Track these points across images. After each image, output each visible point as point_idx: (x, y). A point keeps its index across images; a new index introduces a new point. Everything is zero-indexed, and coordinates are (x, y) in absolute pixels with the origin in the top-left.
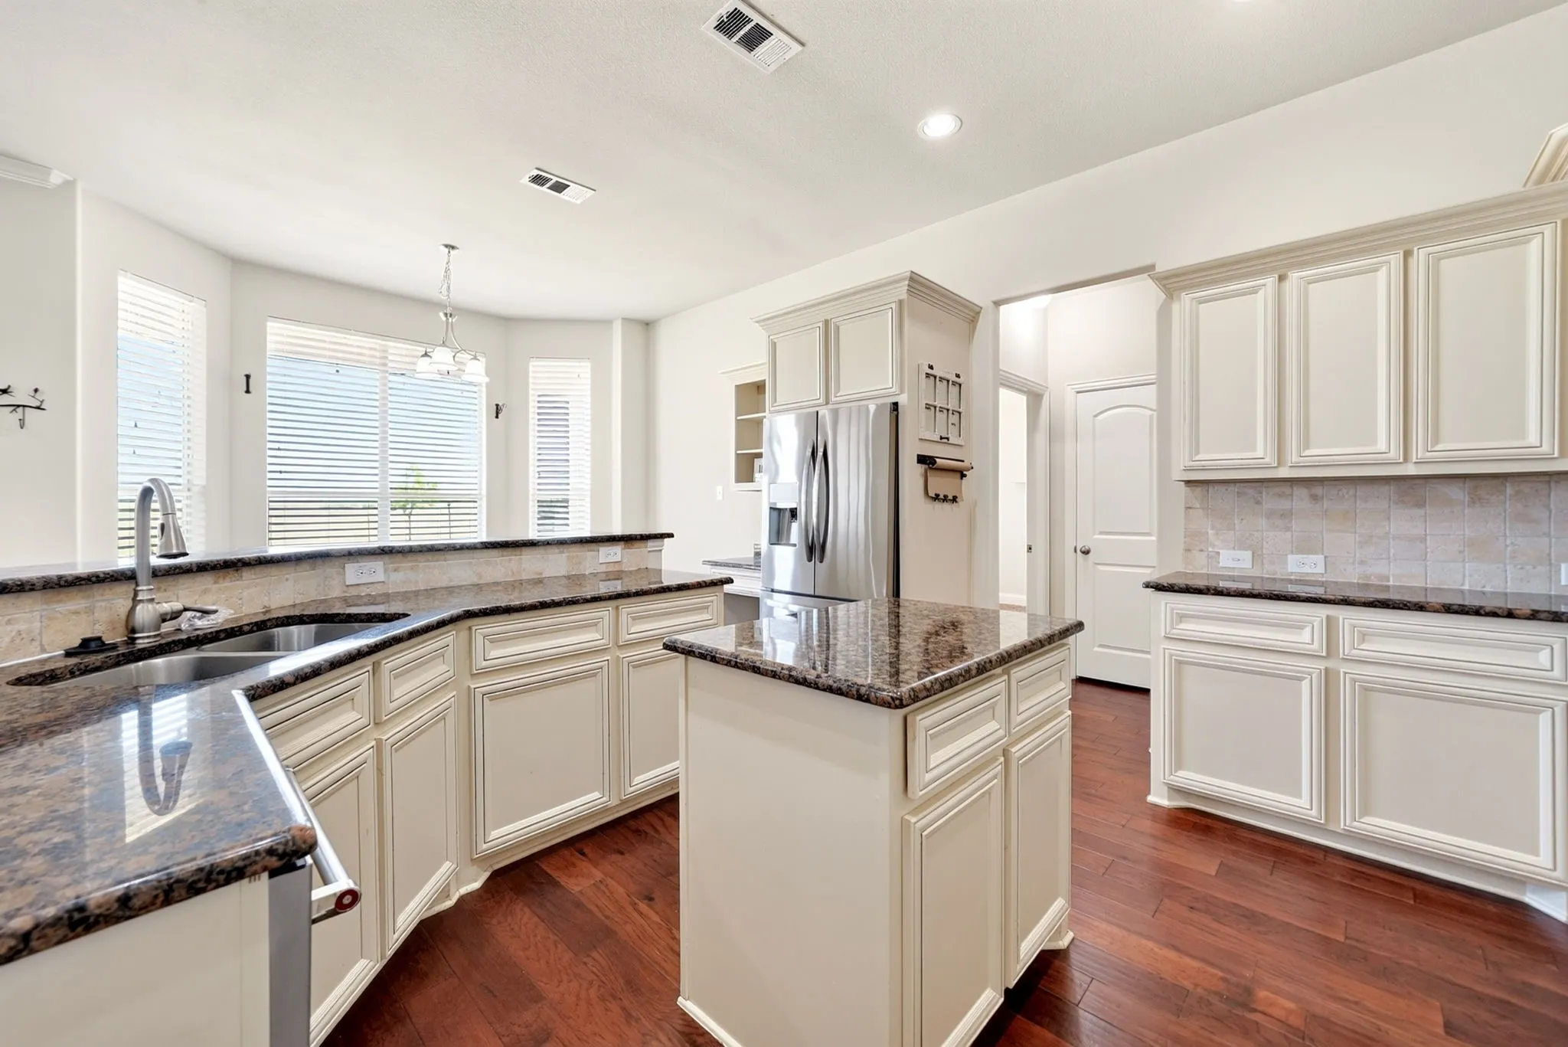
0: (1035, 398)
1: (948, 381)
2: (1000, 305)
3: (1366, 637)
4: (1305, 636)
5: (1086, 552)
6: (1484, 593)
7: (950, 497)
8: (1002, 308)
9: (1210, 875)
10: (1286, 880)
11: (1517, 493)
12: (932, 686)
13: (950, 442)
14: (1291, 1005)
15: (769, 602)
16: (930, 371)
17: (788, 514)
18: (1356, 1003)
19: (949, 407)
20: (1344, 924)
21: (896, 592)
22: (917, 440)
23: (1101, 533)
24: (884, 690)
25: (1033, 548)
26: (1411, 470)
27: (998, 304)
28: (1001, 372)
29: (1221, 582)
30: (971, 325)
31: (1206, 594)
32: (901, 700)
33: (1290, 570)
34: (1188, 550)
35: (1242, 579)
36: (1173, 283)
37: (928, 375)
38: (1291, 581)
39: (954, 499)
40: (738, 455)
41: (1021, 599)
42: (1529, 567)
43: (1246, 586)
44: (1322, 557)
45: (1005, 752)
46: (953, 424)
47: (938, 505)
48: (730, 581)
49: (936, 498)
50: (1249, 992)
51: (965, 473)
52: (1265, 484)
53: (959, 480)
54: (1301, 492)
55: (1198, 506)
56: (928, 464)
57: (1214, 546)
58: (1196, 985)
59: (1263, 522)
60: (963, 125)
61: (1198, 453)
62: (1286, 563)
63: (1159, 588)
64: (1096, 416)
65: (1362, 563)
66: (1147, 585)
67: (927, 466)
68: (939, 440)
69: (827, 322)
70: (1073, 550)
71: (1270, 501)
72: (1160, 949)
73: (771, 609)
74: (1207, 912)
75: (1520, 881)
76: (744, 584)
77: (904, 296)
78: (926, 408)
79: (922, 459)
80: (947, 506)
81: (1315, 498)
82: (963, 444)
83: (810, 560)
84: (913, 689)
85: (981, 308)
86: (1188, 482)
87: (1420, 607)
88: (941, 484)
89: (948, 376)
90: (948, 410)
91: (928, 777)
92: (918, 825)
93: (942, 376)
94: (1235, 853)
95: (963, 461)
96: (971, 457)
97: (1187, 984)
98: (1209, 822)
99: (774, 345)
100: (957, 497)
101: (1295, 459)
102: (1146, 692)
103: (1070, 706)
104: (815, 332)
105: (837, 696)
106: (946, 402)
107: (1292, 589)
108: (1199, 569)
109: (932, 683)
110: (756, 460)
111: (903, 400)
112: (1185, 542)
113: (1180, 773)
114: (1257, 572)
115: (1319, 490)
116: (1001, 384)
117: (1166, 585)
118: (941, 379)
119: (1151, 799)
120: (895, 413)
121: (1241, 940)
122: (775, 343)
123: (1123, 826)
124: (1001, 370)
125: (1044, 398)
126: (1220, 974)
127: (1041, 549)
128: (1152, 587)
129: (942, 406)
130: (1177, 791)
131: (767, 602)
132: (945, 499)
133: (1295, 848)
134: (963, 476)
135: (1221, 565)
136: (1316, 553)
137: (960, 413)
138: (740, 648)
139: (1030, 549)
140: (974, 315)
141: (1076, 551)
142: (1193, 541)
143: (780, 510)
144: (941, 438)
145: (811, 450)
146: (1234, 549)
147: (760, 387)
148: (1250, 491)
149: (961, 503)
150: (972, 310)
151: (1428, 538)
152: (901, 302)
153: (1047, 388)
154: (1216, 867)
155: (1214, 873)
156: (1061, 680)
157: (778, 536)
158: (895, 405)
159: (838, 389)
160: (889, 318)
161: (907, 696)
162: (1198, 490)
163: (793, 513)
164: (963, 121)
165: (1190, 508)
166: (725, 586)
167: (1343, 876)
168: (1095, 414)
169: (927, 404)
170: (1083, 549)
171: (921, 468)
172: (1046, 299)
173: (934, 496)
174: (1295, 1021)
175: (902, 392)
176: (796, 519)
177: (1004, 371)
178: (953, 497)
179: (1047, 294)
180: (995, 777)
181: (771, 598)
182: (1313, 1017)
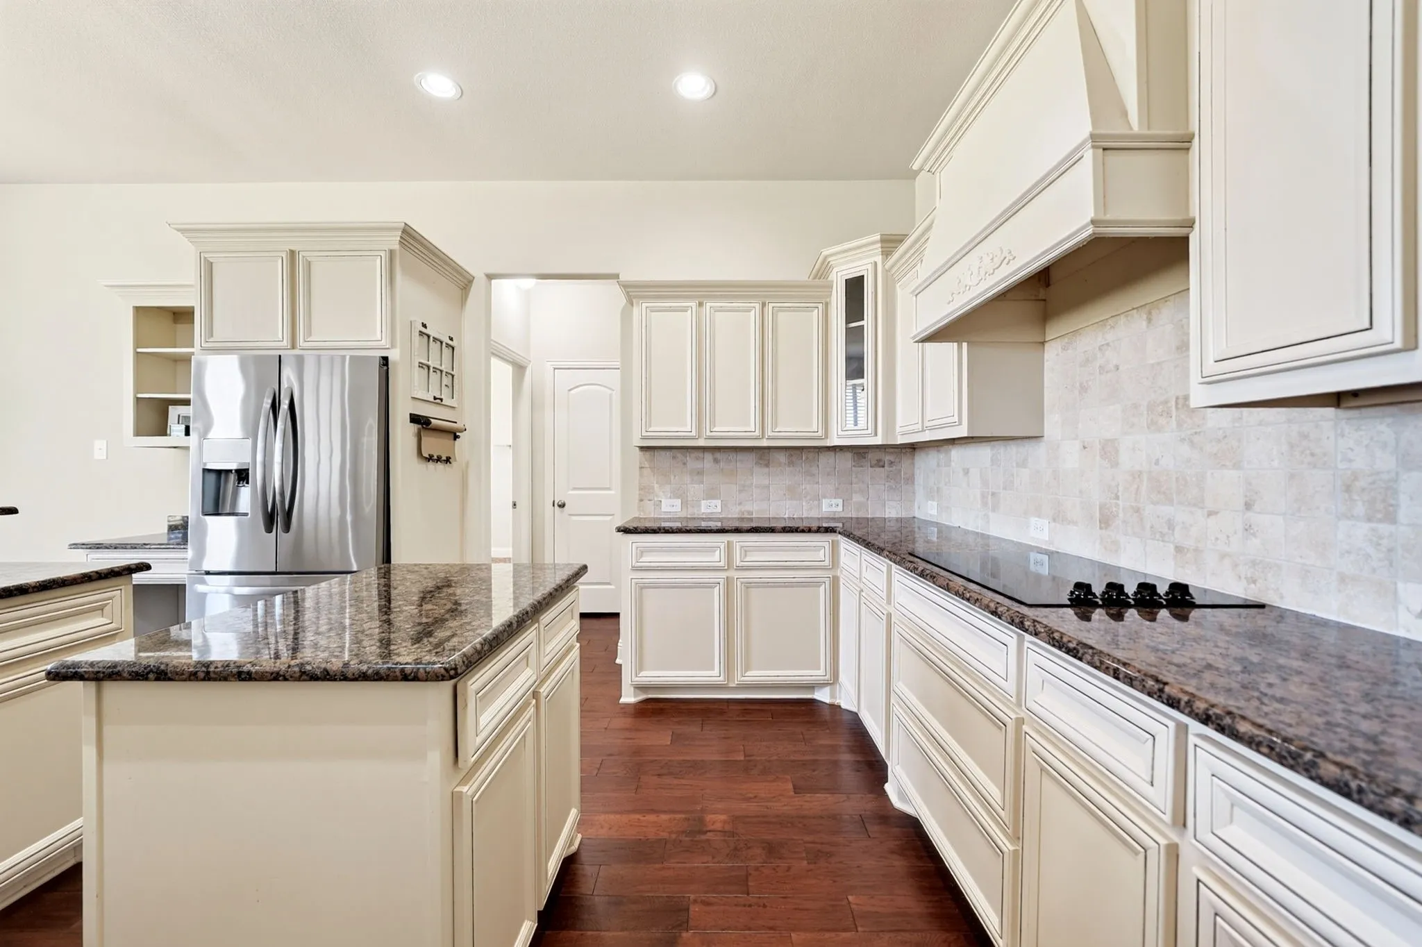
0: (520, 369)
1: (441, 343)
2: (492, 279)
3: (748, 553)
4: (716, 557)
5: (562, 506)
6: (794, 518)
7: (444, 458)
8: (493, 282)
9: (666, 745)
10: (711, 731)
11: (807, 458)
12: (482, 648)
13: (443, 403)
14: (723, 817)
15: (200, 588)
16: (424, 330)
17: (232, 477)
18: (755, 797)
19: (443, 368)
20: (742, 747)
21: (387, 557)
22: (410, 398)
23: (575, 489)
24: (434, 663)
25: (517, 504)
26: (765, 443)
27: (490, 277)
28: (492, 342)
29: (662, 523)
30: (464, 291)
31: (658, 533)
32: (456, 669)
33: (703, 511)
34: (641, 500)
35: (674, 520)
36: (635, 292)
37: (421, 333)
38: (703, 519)
39: (448, 460)
40: (138, 400)
41: (507, 552)
42: (811, 502)
43: (678, 525)
44: (720, 501)
45: (535, 695)
46: (446, 386)
47: (431, 465)
48: (145, 567)
49: (430, 459)
50: (701, 821)
51: (458, 434)
52: (689, 450)
53: (452, 441)
54: (709, 457)
55: (647, 466)
56: (422, 424)
57: (657, 496)
58: (670, 833)
59: (687, 479)
60: (463, 97)
61: (650, 426)
62: (700, 506)
63: (626, 530)
64: (570, 390)
65: (740, 504)
66: (619, 530)
67: (420, 426)
68: (432, 400)
69: (292, 253)
70: (552, 504)
71: (692, 462)
72: (644, 816)
73: (203, 596)
74: (670, 774)
75: (811, 687)
76: (165, 569)
77: (396, 247)
78: (419, 366)
79: (415, 419)
80: (440, 466)
81: (716, 461)
82: (456, 406)
83: (269, 530)
84: (465, 655)
85: (474, 278)
86: (642, 448)
87: (772, 530)
88: (433, 444)
89: (442, 338)
90: (441, 371)
91: (479, 740)
92: (470, 793)
93: (436, 336)
94: (679, 723)
95: (456, 423)
96: (464, 419)
97: (664, 835)
98: (661, 705)
99: (210, 265)
100: (450, 458)
101: (708, 433)
102: (617, 615)
103: (577, 639)
104: (277, 261)
105: (373, 682)
106: (439, 362)
107: (704, 524)
108: (650, 514)
109: (482, 645)
110: (170, 407)
111: (394, 355)
112: (640, 494)
113: (643, 673)
114: (683, 515)
115: (718, 455)
116: (493, 354)
117: (631, 528)
118: (435, 339)
119: (623, 700)
120: (385, 368)
121: (691, 785)
122: (212, 263)
123: (606, 729)
124: (492, 340)
125: (528, 368)
126: (683, 816)
127: (524, 505)
128: (622, 531)
129: (435, 366)
130: (640, 688)
131: (195, 589)
132: (439, 459)
133: (712, 706)
134: (456, 437)
135: (663, 510)
136: (717, 499)
137: (453, 376)
138: (142, 654)
139: (515, 505)
140: (467, 283)
141: (554, 505)
142: (645, 493)
143: (219, 473)
144: (435, 398)
145: (270, 401)
146: (670, 498)
147: (182, 316)
148: (679, 454)
149: (453, 463)
150: (464, 277)
151: (771, 486)
152: (392, 253)
153: (530, 361)
154: (670, 738)
155: (669, 743)
156: (572, 618)
157: (216, 505)
158: (385, 360)
159: (309, 332)
160: (378, 266)
161: (461, 663)
162: (648, 454)
163: (243, 475)
164: (464, 93)
165: (643, 468)
166: (134, 575)
167: (738, 716)
168: (569, 388)
169: (420, 363)
170: (560, 503)
171: (414, 428)
172: (530, 283)
173: (428, 456)
174: (728, 828)
175: (393, 346)
176: (248, 483)
177: (495, 342)
178: (447, 458)
179: (533, 278)
180: (529, 720)
181: (204, 582)
182: (735, 819)
